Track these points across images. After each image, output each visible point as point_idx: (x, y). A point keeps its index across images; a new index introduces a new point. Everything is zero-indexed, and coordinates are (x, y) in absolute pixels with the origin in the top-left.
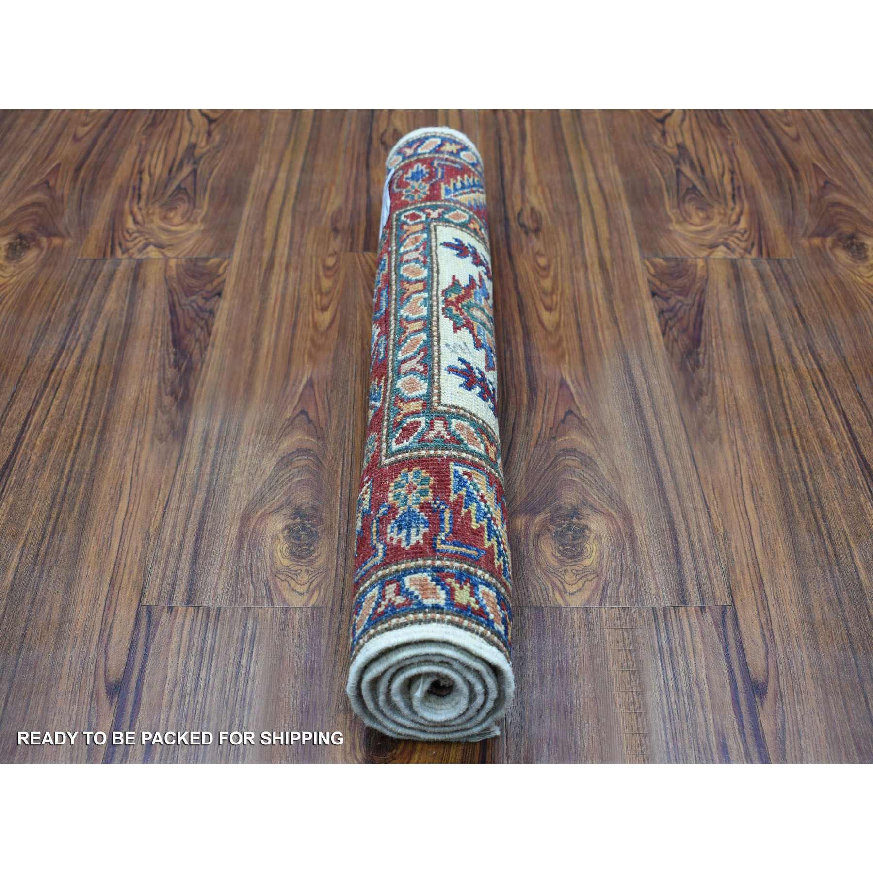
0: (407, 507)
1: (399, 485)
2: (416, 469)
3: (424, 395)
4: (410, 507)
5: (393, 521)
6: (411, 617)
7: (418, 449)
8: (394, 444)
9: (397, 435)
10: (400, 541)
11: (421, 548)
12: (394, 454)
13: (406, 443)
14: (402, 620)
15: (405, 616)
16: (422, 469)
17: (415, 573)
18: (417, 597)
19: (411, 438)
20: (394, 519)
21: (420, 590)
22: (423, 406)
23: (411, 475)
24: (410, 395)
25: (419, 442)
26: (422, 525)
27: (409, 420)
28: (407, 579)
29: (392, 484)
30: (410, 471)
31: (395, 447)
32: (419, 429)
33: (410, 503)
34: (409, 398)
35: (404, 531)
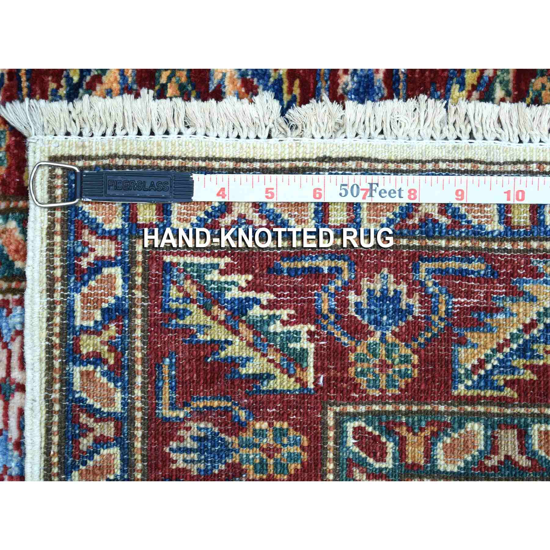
0: (237, 447)
1: (280, 433)
2: (305, 456)
3: (434, 465)
4: (237, 452)
5: (216, 430)
6: (55, 460)
7: (337, 459)
8: (356, 424)
9: (370, 429)
10: (181, 439)
11: (164, 466)
12: (339, 425)
13: (351, 441)
14: (55, 449)
15: (59, 452)
16: (302, 464)
17: (122, 460)
18: (85, 463)
19: (357, 450)
20: (221, 431)
21: (94, 467)
22: (413, 465)
23: (295, 450)
24: (440, 445)
25: (348, 459)
26: (202, 467)
27: (390, 445)
28: (115, 451)
29: (285, 425)
30: (303, 448)
31: (350, 426)
32: (371, 460)
33: (244, 451)
34: (434, 444)
35: (195, 445)
